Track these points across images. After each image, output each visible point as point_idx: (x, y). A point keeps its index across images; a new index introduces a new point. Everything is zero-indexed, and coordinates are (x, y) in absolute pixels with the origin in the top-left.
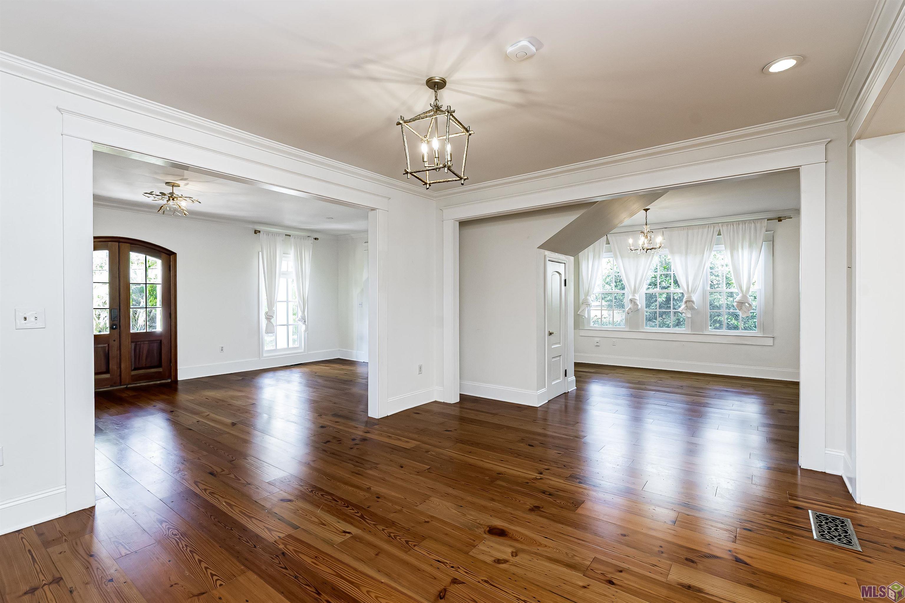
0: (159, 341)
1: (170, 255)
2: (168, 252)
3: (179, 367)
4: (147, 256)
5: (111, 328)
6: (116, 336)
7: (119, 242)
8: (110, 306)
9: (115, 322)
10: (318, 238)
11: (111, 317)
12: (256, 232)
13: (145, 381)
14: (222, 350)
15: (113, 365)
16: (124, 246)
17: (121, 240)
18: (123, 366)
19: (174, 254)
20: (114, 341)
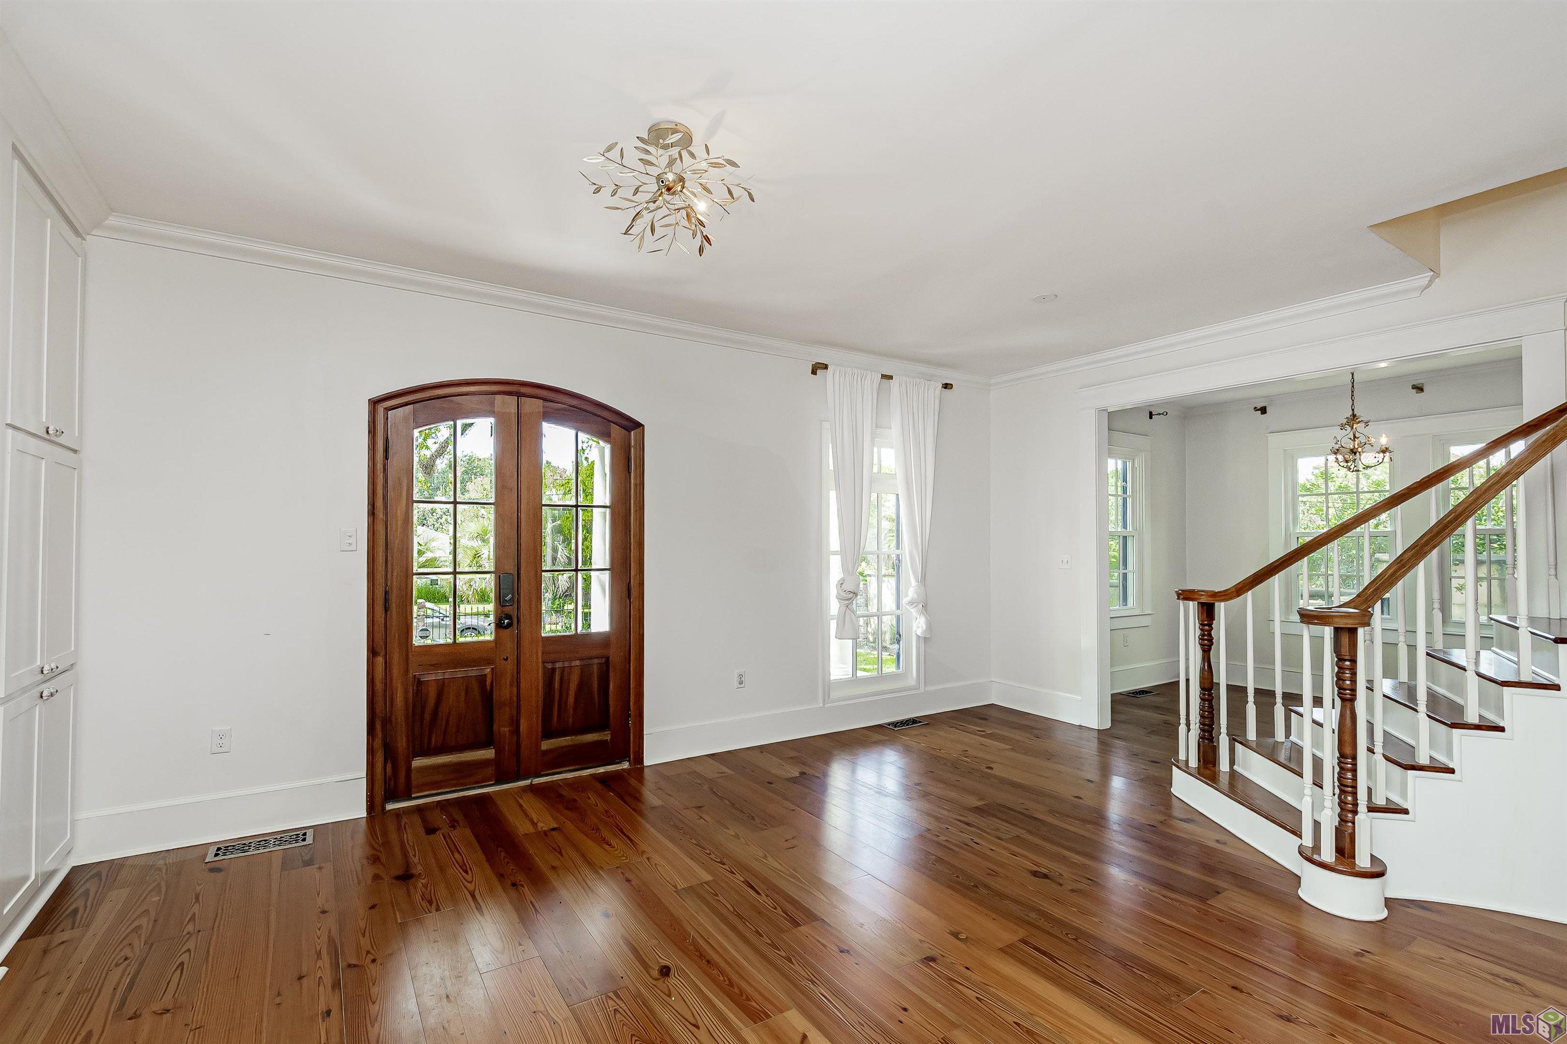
0: (604, 660)
1: (629, 430)
2: (624, 423)
3: (646, 731)
4: (579, 434)
5: (499, 625)
6: (509, 646)
7: (519, 395)
8: (496, 568)
9: (508, 610)
10: (952, 385)
11: (498, 596)
12: (818, 368)
13: (571, 768)
14: (741, 683)
15: (502, 728)
16: (532, 406)
17: (524, 390)
18: (524, 726)
19: (638, 425)
20: (506, 660)
